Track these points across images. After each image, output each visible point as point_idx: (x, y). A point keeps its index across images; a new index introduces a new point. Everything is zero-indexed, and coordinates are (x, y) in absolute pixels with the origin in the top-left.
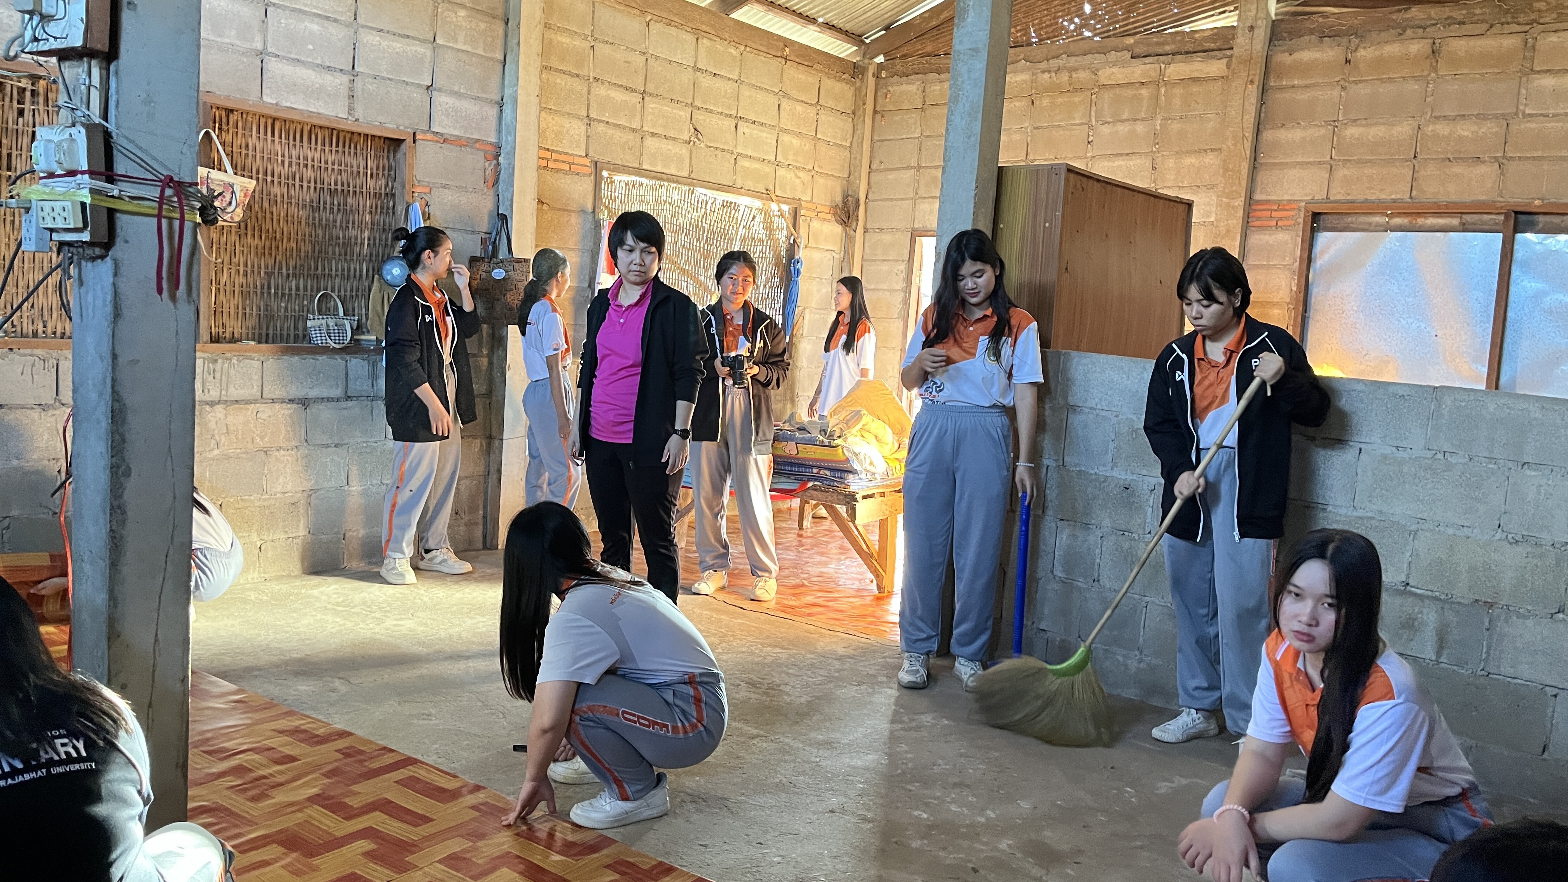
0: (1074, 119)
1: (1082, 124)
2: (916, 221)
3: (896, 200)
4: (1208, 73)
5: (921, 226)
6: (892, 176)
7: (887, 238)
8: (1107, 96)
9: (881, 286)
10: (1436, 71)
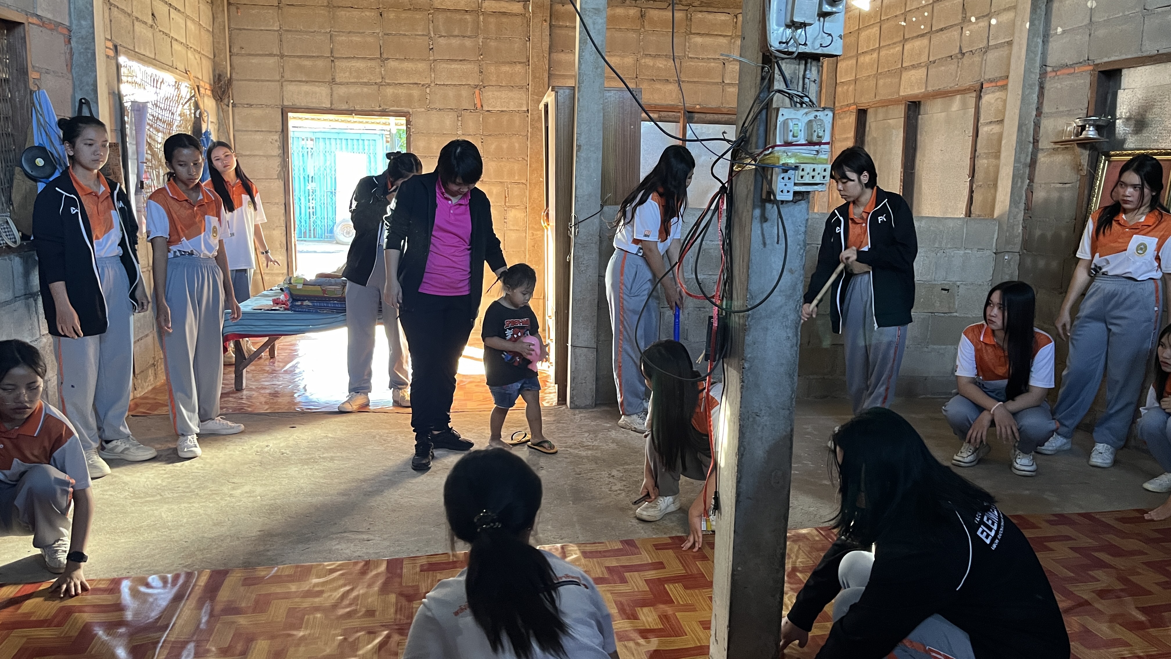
0: (417, 30)
1: (423, 35)
2: (285, 100)
3: (262, 81)
4: (511, 10)
5: (291, 104)
6: (255, 60)
7: (257, 112)
8: (441, 17)
9: (257, 153)
10: (644, 28)
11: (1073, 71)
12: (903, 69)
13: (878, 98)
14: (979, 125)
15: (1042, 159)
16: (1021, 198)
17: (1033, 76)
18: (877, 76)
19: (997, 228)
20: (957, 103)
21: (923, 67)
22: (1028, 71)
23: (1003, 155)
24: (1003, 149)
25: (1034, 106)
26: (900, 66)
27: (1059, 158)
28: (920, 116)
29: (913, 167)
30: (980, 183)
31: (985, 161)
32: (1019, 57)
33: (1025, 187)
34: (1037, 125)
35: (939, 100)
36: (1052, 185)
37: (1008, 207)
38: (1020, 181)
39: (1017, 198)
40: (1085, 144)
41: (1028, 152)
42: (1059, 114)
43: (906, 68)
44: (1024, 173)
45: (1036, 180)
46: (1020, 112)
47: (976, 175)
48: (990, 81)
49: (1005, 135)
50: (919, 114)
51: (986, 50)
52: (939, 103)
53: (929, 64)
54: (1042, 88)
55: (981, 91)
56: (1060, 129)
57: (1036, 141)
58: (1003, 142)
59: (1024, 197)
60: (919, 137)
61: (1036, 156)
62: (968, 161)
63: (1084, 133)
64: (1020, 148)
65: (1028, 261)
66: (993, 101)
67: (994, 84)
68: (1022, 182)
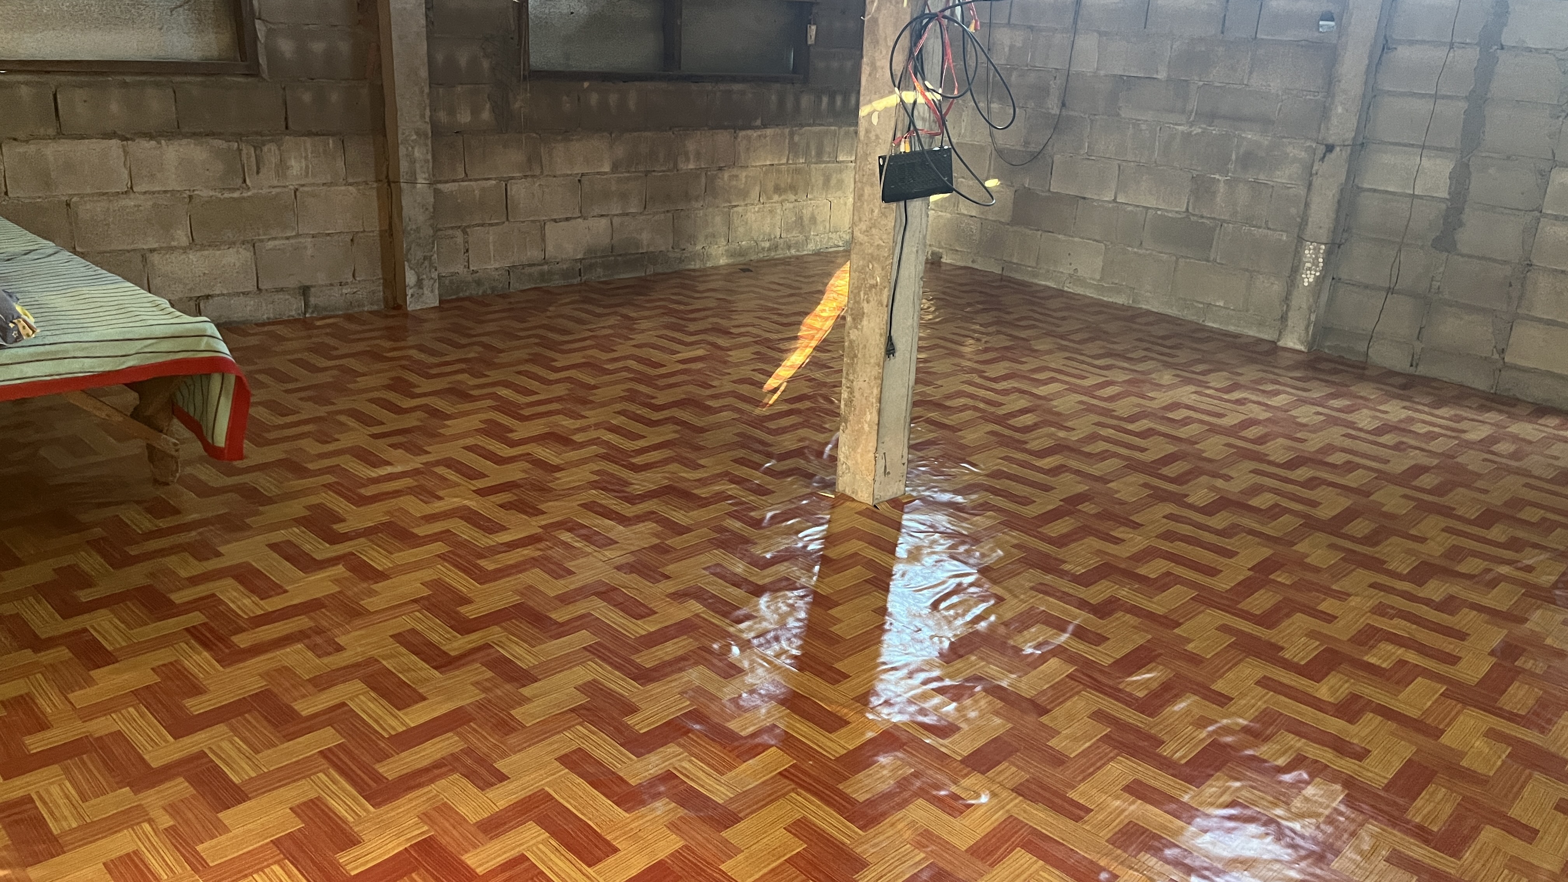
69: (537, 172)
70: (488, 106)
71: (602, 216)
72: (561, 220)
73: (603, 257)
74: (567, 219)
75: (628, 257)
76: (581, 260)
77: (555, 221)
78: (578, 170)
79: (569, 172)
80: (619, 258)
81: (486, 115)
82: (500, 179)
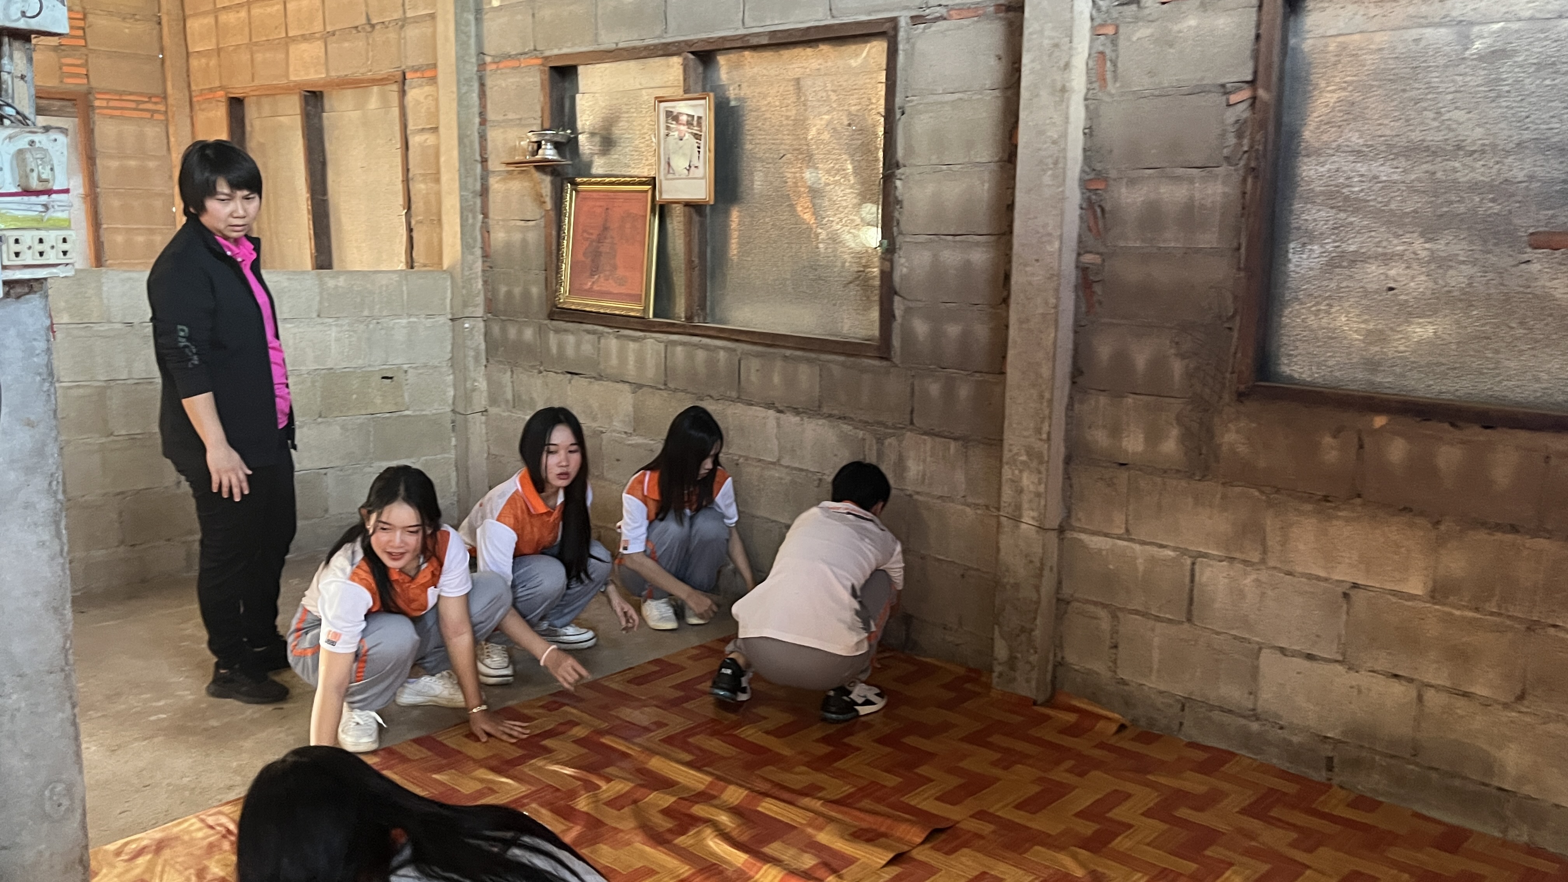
11: (516, 64)
12: (289, 40)
13: (256, 83)
14: (409, 132)
15: (495, 184)
16: (475, 240)
17: (468, 67)
18: (252, 46)
19: (449, 283)
20: (373, 98)
21: (318, 39)
22: (461, 59)
23: (444, 178)
24: (443, 170)
25: (476, 110)
26: (284, 35)
27: (518, 186)
28: (325, 114)
29: (324, 192)
30: (420, 218)
31: (422, 186)
32: (447, 39)
33: (479, 224)
34: (483, 138)
35: (349, 91)
36: (513, 223)
37: (460, 252)
38: (470, 216)
39: (470, 240)
40: (543, 167)
41: (475, 175)
42: (506, 123)
43: (294, 39)
44: (475, 203)
45: (491, 215)
46: (458, 118)
47: (413, 207)
48: (415, 69)
49: (443, 149)
50: (323, 111)
51: (403, 23)
52: (349, 95)
53: (327, 36)
54: (482, 85)
55: (404, 84)
56: (512, 144)
57: (484, 161)
58: (442, 159)
59: (479, 237)
60: (327, 145)
61: (487, 181)
62: (399, 187)
63: (540, 151)
64: (466, 170)
65: (496, 329)
66: (422, 99)
67: (419, 74)
68: (474, 218)
69: (1255, 557)
70: (1175, 432)
71: (1396, 676)
72: (1295, 654)
73: (1392, 757)
74: (1310, 657)
75: (1457, 783)
76: (1337, 742)
77: (1282, 650)
78: (1344, 574)
79: (1322, 574)
80: (1434, 775)
81: (1170, 446)
82: (1184, 552)
